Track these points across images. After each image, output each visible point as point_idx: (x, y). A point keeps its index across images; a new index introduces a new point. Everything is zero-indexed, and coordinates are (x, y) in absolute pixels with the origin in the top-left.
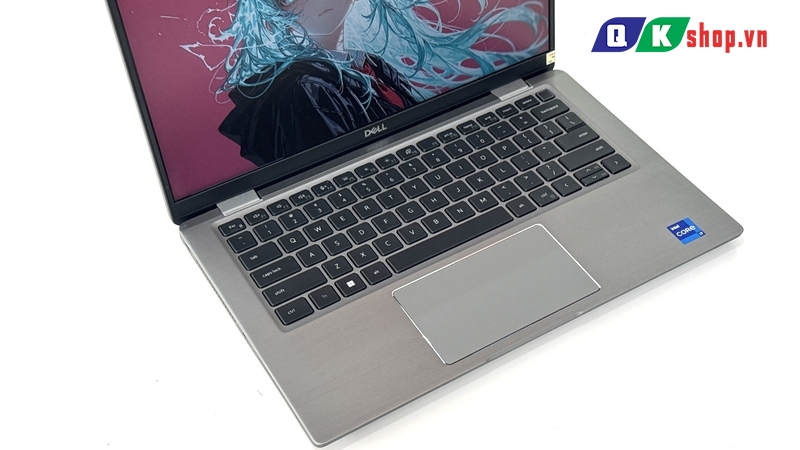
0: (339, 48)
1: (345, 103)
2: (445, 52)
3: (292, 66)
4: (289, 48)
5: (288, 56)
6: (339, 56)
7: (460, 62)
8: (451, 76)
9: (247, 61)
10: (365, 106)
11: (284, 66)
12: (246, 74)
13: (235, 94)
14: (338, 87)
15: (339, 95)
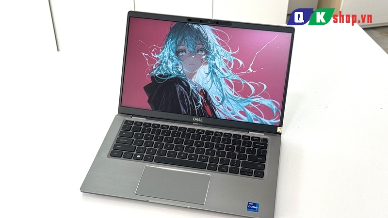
0: (193, 80)
1: (190, 103)
2: (233, 103)
3: (175, 78)
4: (176, 71)
5: (174, 74)
6: (192, 83)
7: (239, 111)
8: (234, 114)
9: (161, 68)
10: (197, 108)
11: (172, 76)
12: (159, 73)
13: (153, 78)
14: (189, 94)
15: (188, 98)
